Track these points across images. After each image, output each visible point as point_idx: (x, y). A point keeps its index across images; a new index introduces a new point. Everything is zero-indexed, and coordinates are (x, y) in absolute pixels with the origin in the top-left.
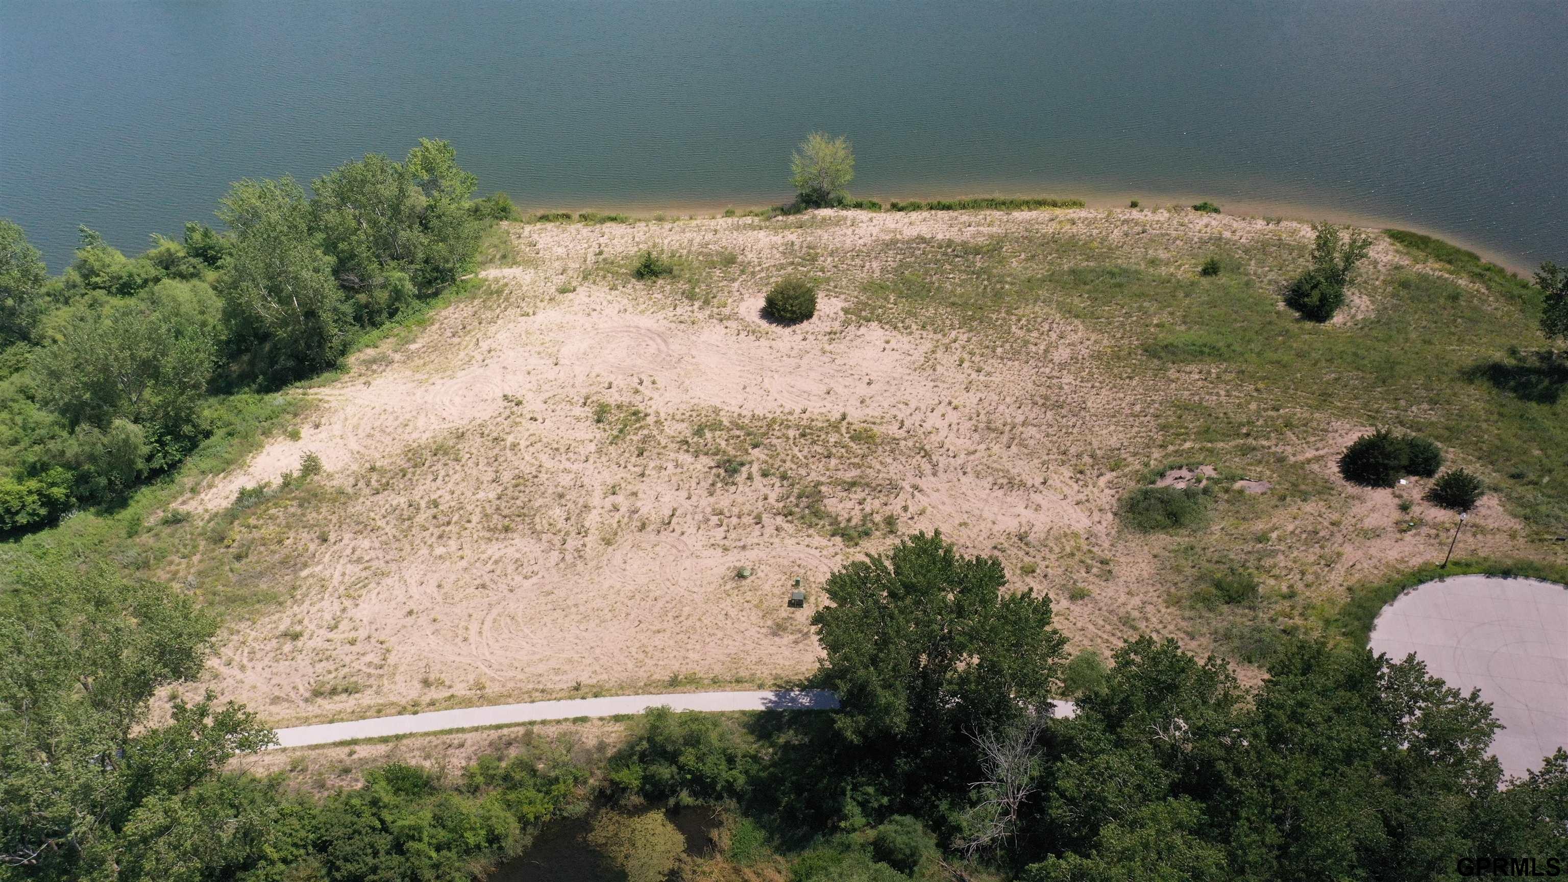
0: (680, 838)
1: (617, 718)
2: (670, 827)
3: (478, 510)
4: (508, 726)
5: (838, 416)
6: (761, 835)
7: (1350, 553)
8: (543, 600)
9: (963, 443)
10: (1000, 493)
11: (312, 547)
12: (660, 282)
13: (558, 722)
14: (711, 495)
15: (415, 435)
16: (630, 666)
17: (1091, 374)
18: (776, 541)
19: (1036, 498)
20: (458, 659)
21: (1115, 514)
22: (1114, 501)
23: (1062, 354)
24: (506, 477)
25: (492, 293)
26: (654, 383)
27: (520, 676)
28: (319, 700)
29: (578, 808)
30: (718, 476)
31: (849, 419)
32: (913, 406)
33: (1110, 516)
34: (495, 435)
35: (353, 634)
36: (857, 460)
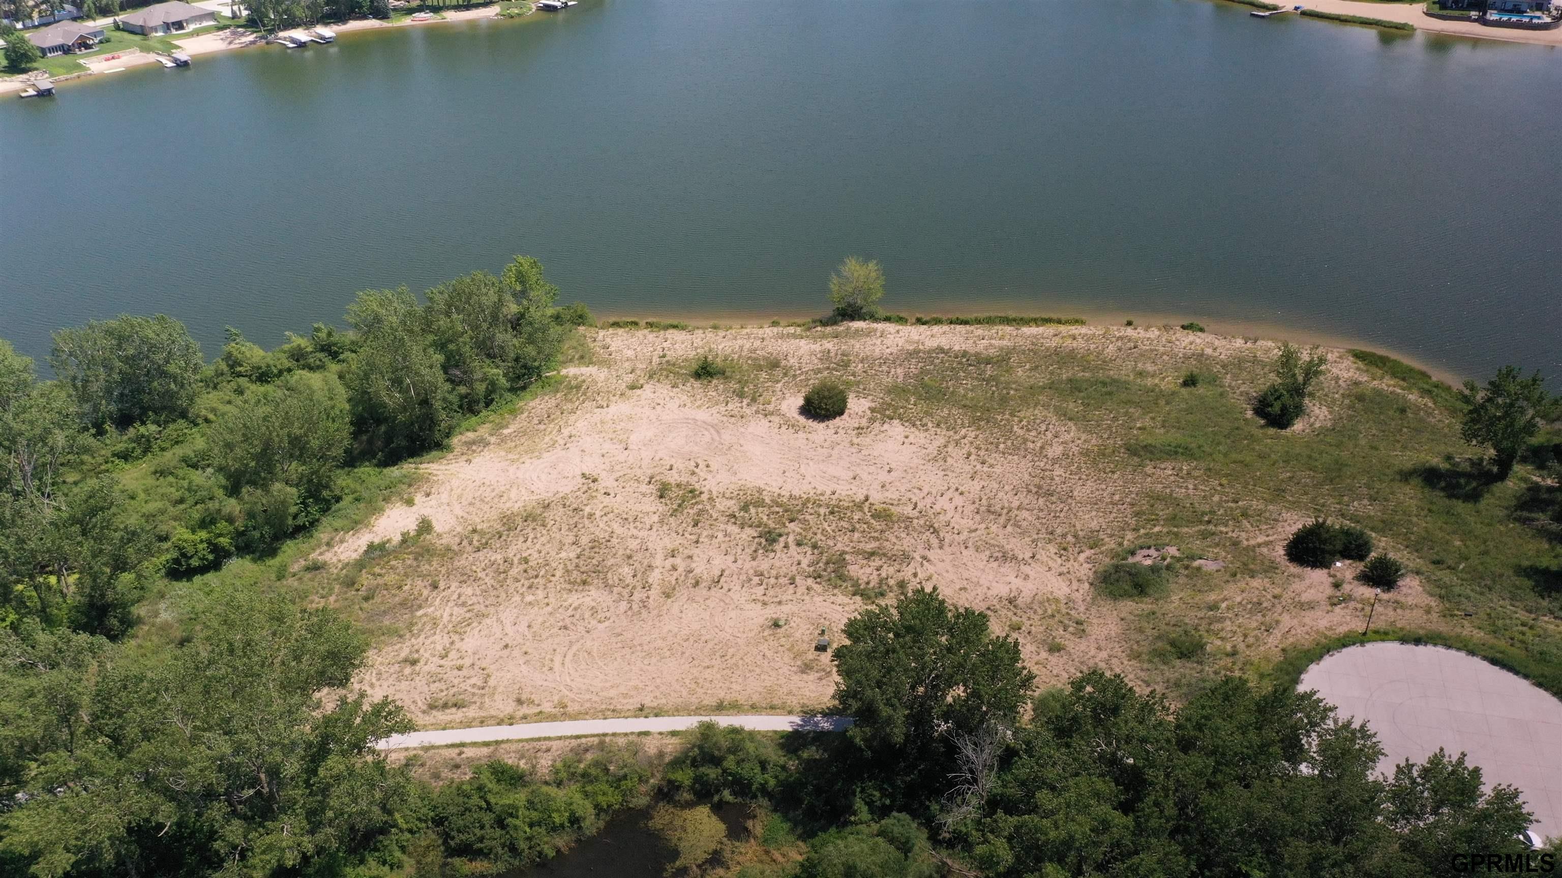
0: (722, 827)
1: (674, 734)
2: (714, 818)
3: (562, 566)
4: (586, 736)
5: (862, 498)
6: (787, 826)
7: (1286, 621)
8: (614, 640)
9: (967, 523)
10: (995, 564)
11: (425, 592)
12: (715, 381)
13: (626, 734)
14: (754, 559)
15: (508, 505)
16: (684, 693)
17: (1079, 468)
18: (807, 598)
19: (1026, 569)
20: (545, 684)
21: (1091, 584)
22: (1091, 574)
23: (1056, 450)
24: (584, 540)
25: (572, 388)
26: (708, 466)
27: (595, 698)
28: (434, 712)
29: (641, 801)
30: (760, 544)
31: (871, 500)
32: (925, 491)
33: (1087, 585)
34: (575, 506)
35: (460, 662)
36: (876, 535)
